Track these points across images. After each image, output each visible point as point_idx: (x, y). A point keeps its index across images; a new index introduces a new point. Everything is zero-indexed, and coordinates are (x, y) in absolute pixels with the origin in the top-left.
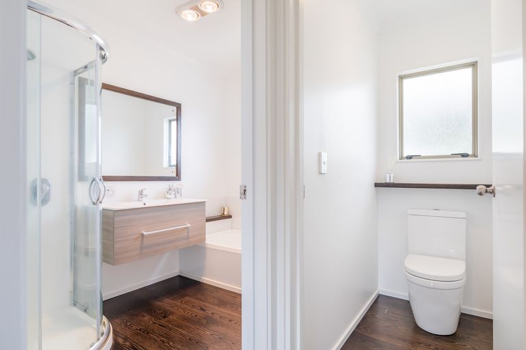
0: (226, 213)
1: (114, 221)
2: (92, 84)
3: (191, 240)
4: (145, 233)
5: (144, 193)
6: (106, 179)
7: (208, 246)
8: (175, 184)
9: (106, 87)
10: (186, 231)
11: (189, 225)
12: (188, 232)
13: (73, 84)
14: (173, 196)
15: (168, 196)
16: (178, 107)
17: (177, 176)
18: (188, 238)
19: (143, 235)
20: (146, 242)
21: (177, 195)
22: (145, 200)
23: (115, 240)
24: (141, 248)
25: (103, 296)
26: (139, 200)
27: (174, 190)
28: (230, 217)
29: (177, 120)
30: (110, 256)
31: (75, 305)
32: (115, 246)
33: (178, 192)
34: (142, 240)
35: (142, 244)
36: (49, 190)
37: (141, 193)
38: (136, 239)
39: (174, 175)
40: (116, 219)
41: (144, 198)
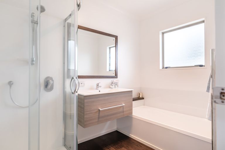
0: (141, 96)
1: (84, 102)
2: (73, 26)
3: (124, 113)
4: (101, 109)
5: (99, 85)
6: (80, 77)
7: (133, 117)
8: (115, 80)
9: (80, 27)
10: (122, 108)
11: (124, 105)
12: (123, 109)
13: (64, 26)
14: (114, 87)
15: (111, 87)
16: (116, 37)
17: (116, 75)
18: (123, 112)
19: (99, 110)
20: (101, 114)
21: (116, 86)
22: (100, 89)
23: (85, 113)
24: (99, 118)
25: (78, 141)
26: (97, 89)
27: (114, 83)
28: (143, 98)
29: (116, 46)
30: (82, 121)
31: (65, 146)
32: (85, 117)
33: (116, 84)
34: (99, 113)
35: (99, 115)
36: (53, 83)
37: (98, 85)
38: (96, 112)
39: (114, 75)
40: (85, 101)
41: (99, 88)
